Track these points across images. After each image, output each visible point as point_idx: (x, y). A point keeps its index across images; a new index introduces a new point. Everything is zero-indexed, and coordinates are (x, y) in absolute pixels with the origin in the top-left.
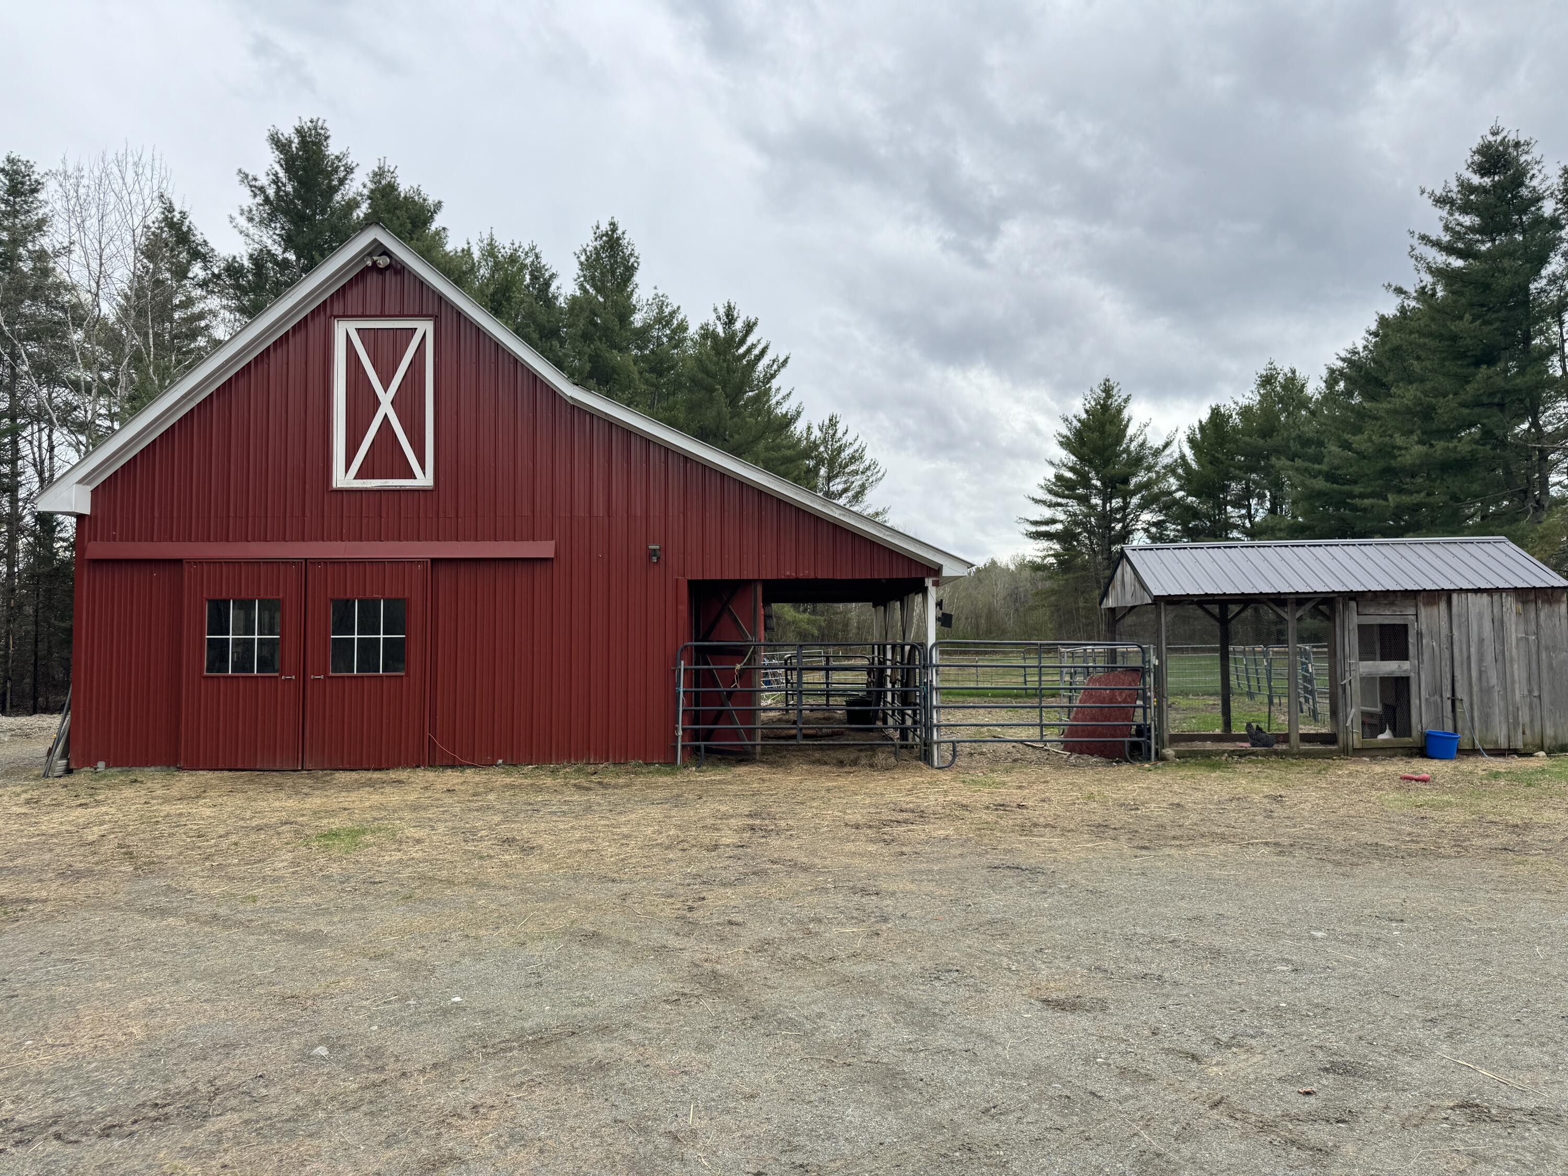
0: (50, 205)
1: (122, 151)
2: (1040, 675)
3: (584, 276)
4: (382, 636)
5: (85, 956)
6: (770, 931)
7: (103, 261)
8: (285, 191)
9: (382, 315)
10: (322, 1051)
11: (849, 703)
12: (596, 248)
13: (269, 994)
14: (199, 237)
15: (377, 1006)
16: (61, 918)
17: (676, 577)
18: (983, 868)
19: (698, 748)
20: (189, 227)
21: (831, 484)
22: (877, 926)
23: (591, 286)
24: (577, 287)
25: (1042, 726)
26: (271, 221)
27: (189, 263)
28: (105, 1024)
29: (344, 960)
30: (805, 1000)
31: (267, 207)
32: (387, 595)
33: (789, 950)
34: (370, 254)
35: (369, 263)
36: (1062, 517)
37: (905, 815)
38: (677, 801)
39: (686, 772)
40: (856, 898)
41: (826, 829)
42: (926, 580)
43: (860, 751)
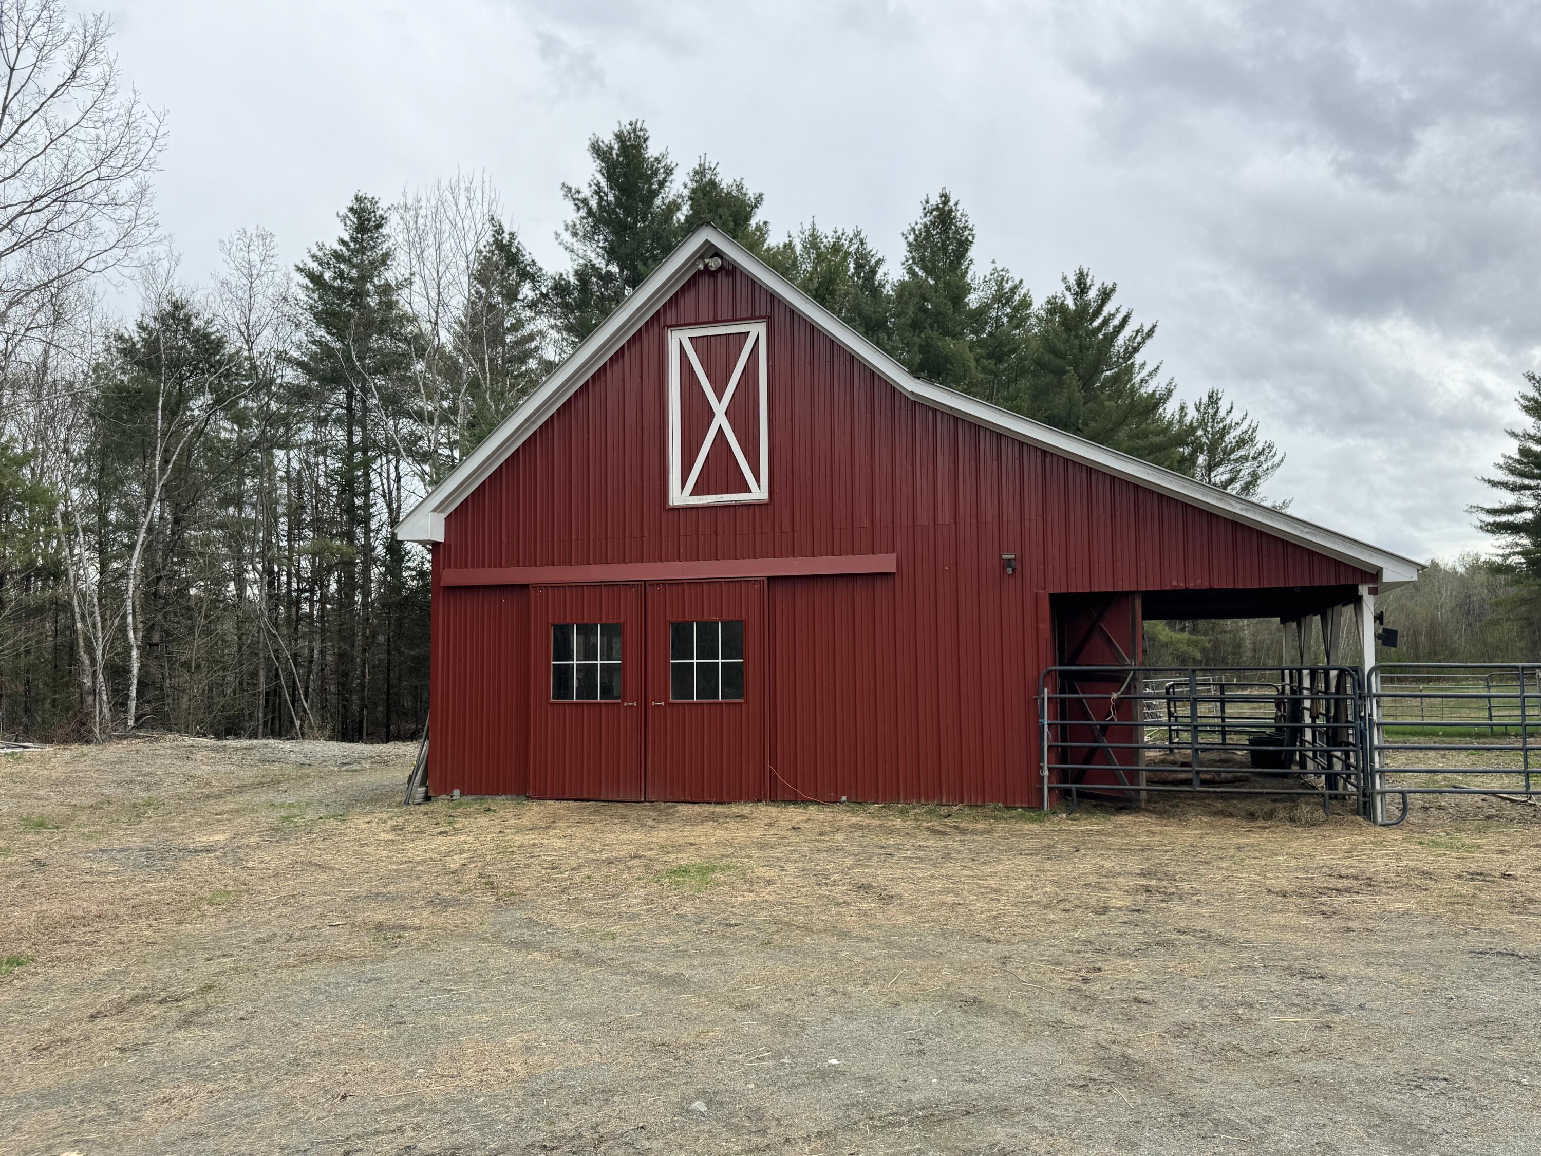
0: (393, 239)
1: (455, 178)
2: (1523, 707)
3: (913, 258)
4: (720, 661)
5: (461, 987)
6: (1186, 1014)
7: (441, 290)
8: (607, 201)
9: (715, 321)
10: (700, 1105)
11: (1252, 742)
12: (925, 226)
13: (639, 1039)
14: (527, 257)
15: (751, 1062)
16: (434, 946)
17: (1035, 590)
18: (1463, 953)
19: (1067, 792)
20: (517, 248)
21: (1212, 475)
22: (1328, 1017)
23: (921, 269)
24: (905, 271)
25: (1527, 774)
26: (594, 233)
27: (518, 284)
28: (488, 1058)
29: (710, 1008)
30: (1245, 1099)
31: (590, 220)
32: (724, 618)
33: (1217, 1039)
34: (702, 257)
35: (701, 267)
36: (1531, 503)
37: (1346, 883)
38: (1049, 853)
39: (1056, 819)
40: (1295, 981)
41: (1242, 895)
42: (1360, 587)
43: (1275, 801)
